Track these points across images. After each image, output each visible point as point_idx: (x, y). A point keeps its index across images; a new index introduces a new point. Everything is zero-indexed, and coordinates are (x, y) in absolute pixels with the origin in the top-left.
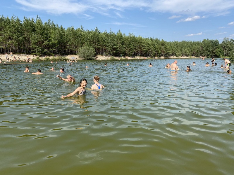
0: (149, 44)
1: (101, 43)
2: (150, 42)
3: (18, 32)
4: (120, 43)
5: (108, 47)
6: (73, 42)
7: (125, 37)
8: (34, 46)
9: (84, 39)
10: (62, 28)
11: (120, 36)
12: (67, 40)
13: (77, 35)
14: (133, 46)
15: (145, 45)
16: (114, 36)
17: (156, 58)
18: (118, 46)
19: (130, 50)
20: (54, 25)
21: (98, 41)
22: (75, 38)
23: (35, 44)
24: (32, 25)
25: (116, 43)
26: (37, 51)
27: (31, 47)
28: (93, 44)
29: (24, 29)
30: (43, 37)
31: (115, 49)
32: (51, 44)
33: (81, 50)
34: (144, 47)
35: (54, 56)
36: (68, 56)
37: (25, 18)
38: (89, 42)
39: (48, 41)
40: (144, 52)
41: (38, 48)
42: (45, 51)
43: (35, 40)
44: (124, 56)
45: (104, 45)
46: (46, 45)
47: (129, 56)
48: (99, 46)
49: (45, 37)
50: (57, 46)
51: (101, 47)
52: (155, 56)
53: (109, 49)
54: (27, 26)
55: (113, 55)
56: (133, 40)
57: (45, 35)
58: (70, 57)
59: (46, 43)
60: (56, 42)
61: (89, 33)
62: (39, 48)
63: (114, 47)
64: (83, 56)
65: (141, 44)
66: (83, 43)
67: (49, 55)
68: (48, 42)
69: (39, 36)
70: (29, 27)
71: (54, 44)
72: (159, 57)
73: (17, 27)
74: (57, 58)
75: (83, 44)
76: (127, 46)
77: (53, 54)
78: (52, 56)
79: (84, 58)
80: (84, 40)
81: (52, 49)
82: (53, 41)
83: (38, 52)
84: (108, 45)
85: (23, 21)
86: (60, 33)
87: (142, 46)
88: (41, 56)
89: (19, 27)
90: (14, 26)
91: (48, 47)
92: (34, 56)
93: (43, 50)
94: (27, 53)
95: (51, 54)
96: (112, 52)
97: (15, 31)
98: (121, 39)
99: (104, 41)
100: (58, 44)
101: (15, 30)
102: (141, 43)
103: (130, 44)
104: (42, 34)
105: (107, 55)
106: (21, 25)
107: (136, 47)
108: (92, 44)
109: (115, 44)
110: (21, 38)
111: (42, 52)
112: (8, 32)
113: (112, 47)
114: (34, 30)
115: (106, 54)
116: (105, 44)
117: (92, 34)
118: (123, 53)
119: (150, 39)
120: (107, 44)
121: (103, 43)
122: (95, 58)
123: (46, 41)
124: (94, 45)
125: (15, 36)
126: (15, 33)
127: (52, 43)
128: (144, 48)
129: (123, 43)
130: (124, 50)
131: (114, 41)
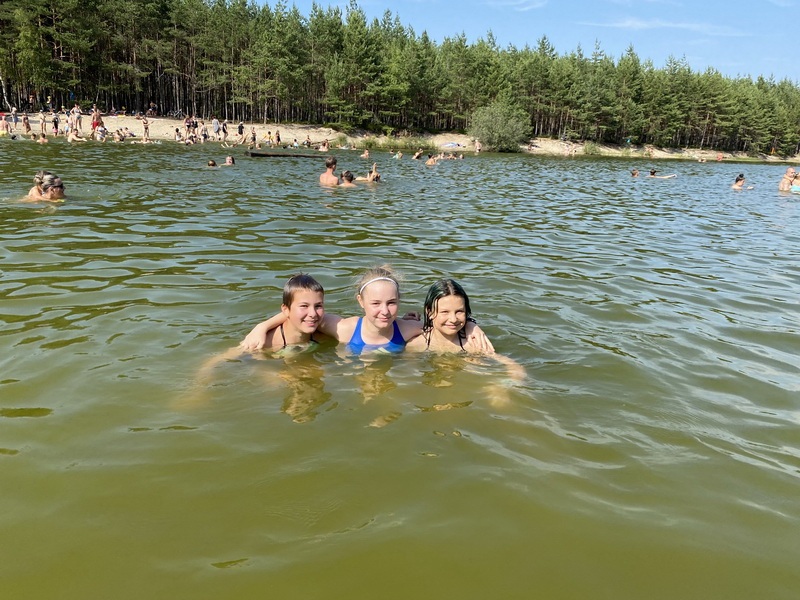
0: (748, 102)
1: (556, 95)
2: (753, 95)
3: (293, 51)
4: (626, 95)
5: (579, 107)
6: (457, 90)
7: (651, 72)
8: (335, 100)
9: (496, 78)
10: (426, 39)
11: (633, 69)
12: (439, 81)
13: (475, 64)
14: (681, 106)
15: (729, 106)
16: (609, 70)
17: (772, 158)
18: (620, 107)
19: (664, 124)
20: (401, 29)
21: (546, 85)
22: (467, 75)
23: (337, 92)
24: (334, 31)
25: (611, 95)
26: (343, 115)
27: (325, 101)
28: (527, 98)
29: (310, 41)
30: (365, 70)
31: (604, 118)
32: (385, 93)
33: (480, 116)
34: (726, 113)
35: (392, 134)
36: (438, 136)
37: (315, 8)
38: (513, 88)
39: (378, 85)
40: (723, 134)
41: (347, 107)
42: (365, 117)
43: (338, 80)
44: (639, 144)
45: (567, 103)
46: (371, 97)
47: (659, 147)
48: (548, 104)
49: (371, 72)
50: (404, 102)
51: (553, 108)
52: (767, 150)
53: (584, 116)
54: (318, 33)
55: (594, 141)
56: (684, 85)
57: (372, 62)
58: (444, 142)
59: (372, 89)
60: (404, 87)
61: (516, 57)
62: (349, 106)
63: (604, 108)
64: (485, 139)
65: (713, 102)
66: (493, 95)
67: (378, 131)
68: (377, 88)
69: (354, 66)
70: (325, 37)
71: (396, 96)
72: (785, 157)
73: (289, 35)
74: (401, 141)
75: (491, 96)
76: (654, 108)
77: (390, 130)
78: (386, 134)
79: (487, 147)
80: (499, 81)
81: (387, 113)
82: (394, 86)
83: (344, 118)
84: (581, 100)
85: (308, 18)
86: (418, 57)
87: (718, 107)
88: (351, 133)
89: (294, 37)
90: (281, 34)
91: (377, 103)
92: (333, 131)
93: (361, 113)
94: (312, 123)
95: (384, 128)
96: (593, 128)
97: (283, 50)
98: (634, 79)
99: (568, 86)
100: (407, 94)
101: (285, 45)
102: (715, 96)
103: (668, 101)
104: (360, 61)
105: (574, 140)
106: (303, 30)
107: (693, 113)
108: (522, 97)
109: (607, 100)
110: (298, 73)
111: (356, 120)
112: (265, 51)
113: (595, 111)
114: (339, 47)
115: (571, 133)
116: (568, 97)
117: (526, 63)
118: (637, 132)
119: (755, 81)
120: (578, 98)
121: (564, 95)
122: (526, 147)
123: (372, 85)
124: (530, 103)
125: (281, 64)
126: (283, 55)
127: (390, 92)
128: (722, 119)
129: (640, 95)
130: (642, 121)
131: (607, 87)
